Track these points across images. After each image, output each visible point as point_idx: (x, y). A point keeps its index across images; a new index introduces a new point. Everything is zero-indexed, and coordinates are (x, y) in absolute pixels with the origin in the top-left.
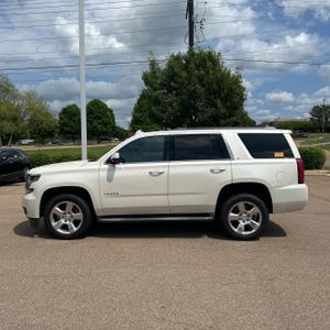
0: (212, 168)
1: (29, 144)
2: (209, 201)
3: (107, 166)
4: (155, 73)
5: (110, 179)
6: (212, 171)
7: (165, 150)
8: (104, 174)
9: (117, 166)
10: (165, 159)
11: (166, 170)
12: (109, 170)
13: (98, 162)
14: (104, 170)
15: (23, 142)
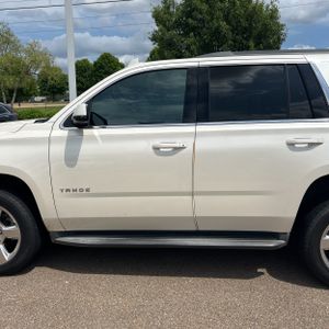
0: (291, 138)
1: (42, 101)
2: (280, 208)
3: (65, 133)
4: (168, 8)
5: (71, 159)
6: (291, 145)
7: (187, 102)
8: (59, 150)
9: (86, 132)
10: (186, 118)
11: (189, 143)
12: (69, 140)
13: (48, 124)
14: (59, 139)
15: (36, 99)
